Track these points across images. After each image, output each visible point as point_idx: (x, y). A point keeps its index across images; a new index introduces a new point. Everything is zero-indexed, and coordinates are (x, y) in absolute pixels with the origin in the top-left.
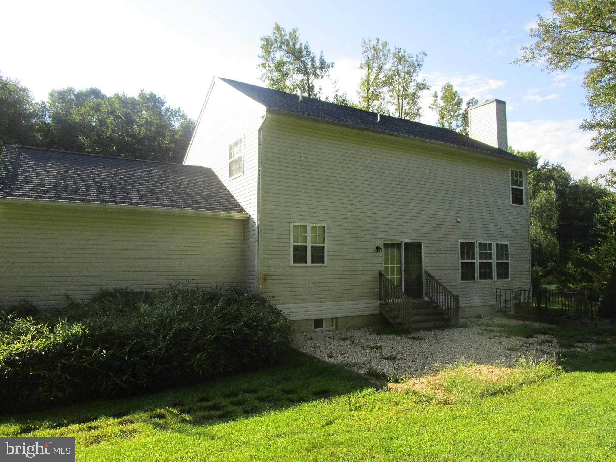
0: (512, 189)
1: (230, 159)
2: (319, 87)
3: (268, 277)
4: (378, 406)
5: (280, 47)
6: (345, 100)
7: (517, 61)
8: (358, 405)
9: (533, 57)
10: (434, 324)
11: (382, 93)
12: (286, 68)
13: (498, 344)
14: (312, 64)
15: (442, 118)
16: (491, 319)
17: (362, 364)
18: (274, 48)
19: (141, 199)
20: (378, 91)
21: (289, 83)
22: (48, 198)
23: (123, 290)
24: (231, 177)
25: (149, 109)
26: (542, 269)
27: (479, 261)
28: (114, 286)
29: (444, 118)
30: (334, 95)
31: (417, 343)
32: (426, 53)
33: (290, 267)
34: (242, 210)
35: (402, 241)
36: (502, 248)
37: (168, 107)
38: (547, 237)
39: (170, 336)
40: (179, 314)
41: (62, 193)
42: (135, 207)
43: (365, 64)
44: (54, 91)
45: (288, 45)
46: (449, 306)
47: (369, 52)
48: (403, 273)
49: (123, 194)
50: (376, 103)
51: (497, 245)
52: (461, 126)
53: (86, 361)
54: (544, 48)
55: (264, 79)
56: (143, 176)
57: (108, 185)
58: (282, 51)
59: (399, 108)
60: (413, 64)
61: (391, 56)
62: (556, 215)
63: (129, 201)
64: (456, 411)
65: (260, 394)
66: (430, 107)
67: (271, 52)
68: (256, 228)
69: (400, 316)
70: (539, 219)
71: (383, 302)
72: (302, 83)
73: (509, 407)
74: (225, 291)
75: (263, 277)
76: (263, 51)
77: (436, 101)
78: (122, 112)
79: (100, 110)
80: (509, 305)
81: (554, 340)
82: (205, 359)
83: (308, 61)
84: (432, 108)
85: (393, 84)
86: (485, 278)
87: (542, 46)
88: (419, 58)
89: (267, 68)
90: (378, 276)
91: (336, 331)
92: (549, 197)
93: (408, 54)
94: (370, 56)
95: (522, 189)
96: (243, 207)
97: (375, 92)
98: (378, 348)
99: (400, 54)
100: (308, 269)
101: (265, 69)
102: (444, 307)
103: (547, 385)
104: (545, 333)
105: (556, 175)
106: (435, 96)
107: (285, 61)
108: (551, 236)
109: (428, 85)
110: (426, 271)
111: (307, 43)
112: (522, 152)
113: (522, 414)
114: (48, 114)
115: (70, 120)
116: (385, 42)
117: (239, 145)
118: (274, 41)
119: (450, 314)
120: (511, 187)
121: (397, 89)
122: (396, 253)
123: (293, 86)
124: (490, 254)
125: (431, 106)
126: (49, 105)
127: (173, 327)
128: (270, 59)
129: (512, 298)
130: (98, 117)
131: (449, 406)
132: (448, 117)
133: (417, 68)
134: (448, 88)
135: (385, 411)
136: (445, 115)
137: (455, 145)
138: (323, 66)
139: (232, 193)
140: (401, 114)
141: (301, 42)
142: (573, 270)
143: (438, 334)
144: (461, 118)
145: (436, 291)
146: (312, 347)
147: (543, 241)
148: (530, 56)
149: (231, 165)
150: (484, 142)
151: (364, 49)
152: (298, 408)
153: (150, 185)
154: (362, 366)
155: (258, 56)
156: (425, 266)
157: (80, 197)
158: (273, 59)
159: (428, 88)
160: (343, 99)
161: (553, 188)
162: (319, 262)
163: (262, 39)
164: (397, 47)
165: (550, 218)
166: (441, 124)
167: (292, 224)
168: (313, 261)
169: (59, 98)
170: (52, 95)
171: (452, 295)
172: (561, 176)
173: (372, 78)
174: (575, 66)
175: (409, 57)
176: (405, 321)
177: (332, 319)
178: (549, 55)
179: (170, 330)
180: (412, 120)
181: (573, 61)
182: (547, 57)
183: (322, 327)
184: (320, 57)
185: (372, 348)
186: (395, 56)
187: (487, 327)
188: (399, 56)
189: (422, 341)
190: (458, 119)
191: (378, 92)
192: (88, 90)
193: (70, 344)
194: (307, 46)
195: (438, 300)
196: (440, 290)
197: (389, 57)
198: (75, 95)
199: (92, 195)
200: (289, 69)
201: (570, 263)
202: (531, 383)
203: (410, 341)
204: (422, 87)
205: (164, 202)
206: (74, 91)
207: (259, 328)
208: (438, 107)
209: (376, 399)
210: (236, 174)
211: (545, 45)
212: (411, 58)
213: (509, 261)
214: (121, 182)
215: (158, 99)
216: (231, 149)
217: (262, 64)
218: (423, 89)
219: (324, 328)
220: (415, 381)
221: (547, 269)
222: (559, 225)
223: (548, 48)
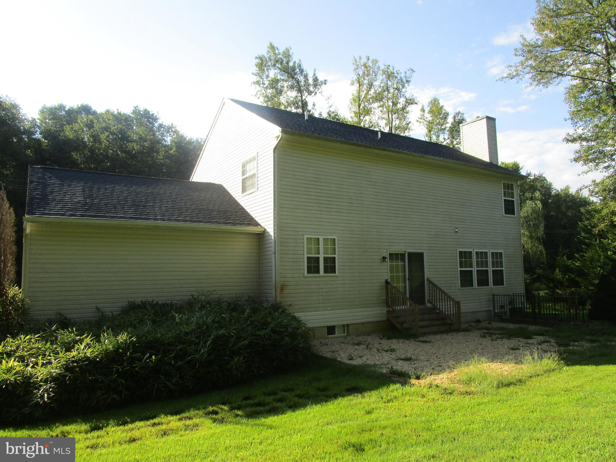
0: (505, 200)
1: (242, 176)
2: (313, 103)
3: (284, 287)
4: (407, 398)
5: (274, 65)
6: (337, 115)
7: (503, 79)
8: (389, 398)
9: (517, 75)
10: (438, 328)
11: (373, 109)
12: (280, 85)
13: (501, 345)
14: (305, 81)
15: (430, 131)
16: (490, 323)
17: (381, 365)
18: (268, 66)
19: (164, 215)
20: (369, 106)
21: (283, 99)
22: (80, 216)
23: (149, 302)
24: (244, 193)
25: (143, 126)
26: (530, 277)
27: (476, 269)
28: (141, 299)
29: (431, 131)
30: (327, 111)
31: (427, 346)
32: (414, 70)
33: (304, 277)
34: (257, 224)
35: (406, 251)
36: (497, 256)
37: (161, 123)
38: (534, 245)
39: (209, 342)
40: (213, 321)
41: (91, 211)
42: (160, 223)
43: (356, 80)
44: (44, 107)
45: (281, 63)
46: (452, 312)
47: (360, 70)
48: (407, 281)
49: (147, 211)
50: (367, 118)
51: (492, 253)
52: (448, 138)
53: (136, 367)
54: (527, 66)
55: (258, 96)
56: (161, 193)
57: (131, 202)
58: (276, 69)
59: (390, 122)
60: (402, 80)
61: (381, 72)
62: (542, 223)
63: (154, 217)
64: (477, 399)
65: (297, 392)
66: (417, 121)
67: (265, 70)
68: (273, 241)
69: (407, 321)
70: (527, 228)
71: (389, 309)
72: (295, 99)
73: (524, 395)
74: (244, 301)
75: (281, 287)
76: (258, 69)
77: (423, 115)
78: (117, 128)
79: (93, 127)
80: (506, 310)
81: (551, 340)
82: (242, 362)
83: (301, 79)
84: (420, 122)
85: (384, 100)
86: (482, 285)
87: (526, 64)
88: (407, 75)
89: (262, 85)
90: (384, 284)
91: (348, 337)
92: (535, 207)
93: (397, 71)
94: (361, 73)
95: (514, 201)
96: (258, 221)
97: (365, 107)
98: (393, 350)
99: (389, 70)
100: (321, 279)
101: (260, 86)
102: (447, 312)
103: (553, 376)
104: (543, 335)
105: (539, 185)
106: (423, 110)
107: (279, 78)
108: (537, 244)
109: (416, 101)
110: (428, 279)
111: (300, 61)
112: (506, 163)
113: (536, 399)
114: (39, 130)
115: (64, 136)
116: (375, 60)
117: (252, 164)
118: (268, 60)
119: (452, 319)
120: (503, 198)
121: (387, 105)
122: (400, 263)
123: (287, 102)
124: (486, 262)
125: (419, 120)
126: (40, 121)
127: (211, 334)
128: (264, 77)
129: (508, 304)
130: (92, 134)
131: (471, 396)
132: (435, 131)
133: (406, 84)
134: (435, 103)
135: (415, 402)
136: (432, 128)
137: (451, 160)
138: (316, 83)
139: (246, 208)
140: (391, 129)
141: (294, 60)
142: (561, 276)
143: (443, 337)
144: (448, 131)
145: (438, 298)
146: (330, 352)
147: (531, 249)
148: (515, 73)
149: (244, 181)
150: (476, 156)
151: (355, 67)
152: (336, 402)
153: (169, 202)
154: (382, 366)
155: (253, 74)
156: (428, 274)
157: (109, 215)
158: (268, 77)
159: (416, 103)
160: (335, 115)
161: (538, 198)
162: (331, 272)
163: (256, 58)
164: (386, 64)
165: (536, 226)
166: (429, 137)
167: (306, 237)
168: (326, 271)
169: (49, 115)
170: (42, 112)
171: (454, 301)
172: (543, 185)
173: (363, 94)
174: (556, 83)
175: (398, 74)
176: (412, 326)
177: (344, 326)
178: (532, 73)
179: (209, 336)
180: (402, 135)
181: (554, 78)
182: (530, 75)
183: (335, 334)
184: (313, 74)
185: (387, 351)
186: (384, 72)
187: (487, 331)
188: (388, 73)
189: (431, 344)
190: (445, 132)
191: (370, 108)
192: (79, 106)
193: (121, 351)
194: (300, 64)
195: (441, 307)
196: (442, 297)
197: (379, 74)
198: (66, 111)
199: (119, 213)
200: (282, 86)
201: (557, 269)
202: (538, 376)
203: (419, 344)
204: (410, 102)
205: (186, 218)
206: (64, 108)
207: (285, 334)
208: (425, 121)
209: (404, 393)
210: (249, 190)
211: (529, 64)
212: (400, 75)
213: (503, 269)
214: (142, 200)
215: (151, 115)
216: (244, 166)
217: (257, 81)
218: (412, 104)
219: (336, 335)
220: (435, 378)
221: (534, 276)
222: (545, 233)
223: (531, 66)
